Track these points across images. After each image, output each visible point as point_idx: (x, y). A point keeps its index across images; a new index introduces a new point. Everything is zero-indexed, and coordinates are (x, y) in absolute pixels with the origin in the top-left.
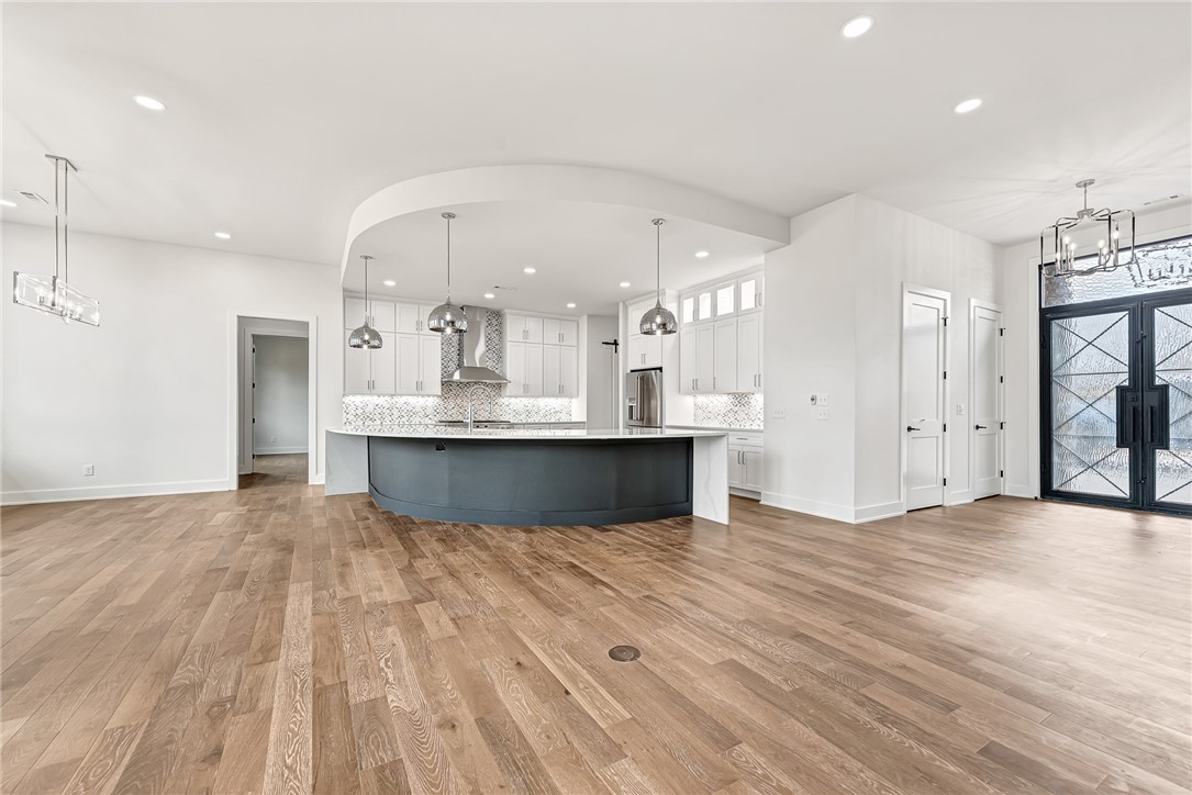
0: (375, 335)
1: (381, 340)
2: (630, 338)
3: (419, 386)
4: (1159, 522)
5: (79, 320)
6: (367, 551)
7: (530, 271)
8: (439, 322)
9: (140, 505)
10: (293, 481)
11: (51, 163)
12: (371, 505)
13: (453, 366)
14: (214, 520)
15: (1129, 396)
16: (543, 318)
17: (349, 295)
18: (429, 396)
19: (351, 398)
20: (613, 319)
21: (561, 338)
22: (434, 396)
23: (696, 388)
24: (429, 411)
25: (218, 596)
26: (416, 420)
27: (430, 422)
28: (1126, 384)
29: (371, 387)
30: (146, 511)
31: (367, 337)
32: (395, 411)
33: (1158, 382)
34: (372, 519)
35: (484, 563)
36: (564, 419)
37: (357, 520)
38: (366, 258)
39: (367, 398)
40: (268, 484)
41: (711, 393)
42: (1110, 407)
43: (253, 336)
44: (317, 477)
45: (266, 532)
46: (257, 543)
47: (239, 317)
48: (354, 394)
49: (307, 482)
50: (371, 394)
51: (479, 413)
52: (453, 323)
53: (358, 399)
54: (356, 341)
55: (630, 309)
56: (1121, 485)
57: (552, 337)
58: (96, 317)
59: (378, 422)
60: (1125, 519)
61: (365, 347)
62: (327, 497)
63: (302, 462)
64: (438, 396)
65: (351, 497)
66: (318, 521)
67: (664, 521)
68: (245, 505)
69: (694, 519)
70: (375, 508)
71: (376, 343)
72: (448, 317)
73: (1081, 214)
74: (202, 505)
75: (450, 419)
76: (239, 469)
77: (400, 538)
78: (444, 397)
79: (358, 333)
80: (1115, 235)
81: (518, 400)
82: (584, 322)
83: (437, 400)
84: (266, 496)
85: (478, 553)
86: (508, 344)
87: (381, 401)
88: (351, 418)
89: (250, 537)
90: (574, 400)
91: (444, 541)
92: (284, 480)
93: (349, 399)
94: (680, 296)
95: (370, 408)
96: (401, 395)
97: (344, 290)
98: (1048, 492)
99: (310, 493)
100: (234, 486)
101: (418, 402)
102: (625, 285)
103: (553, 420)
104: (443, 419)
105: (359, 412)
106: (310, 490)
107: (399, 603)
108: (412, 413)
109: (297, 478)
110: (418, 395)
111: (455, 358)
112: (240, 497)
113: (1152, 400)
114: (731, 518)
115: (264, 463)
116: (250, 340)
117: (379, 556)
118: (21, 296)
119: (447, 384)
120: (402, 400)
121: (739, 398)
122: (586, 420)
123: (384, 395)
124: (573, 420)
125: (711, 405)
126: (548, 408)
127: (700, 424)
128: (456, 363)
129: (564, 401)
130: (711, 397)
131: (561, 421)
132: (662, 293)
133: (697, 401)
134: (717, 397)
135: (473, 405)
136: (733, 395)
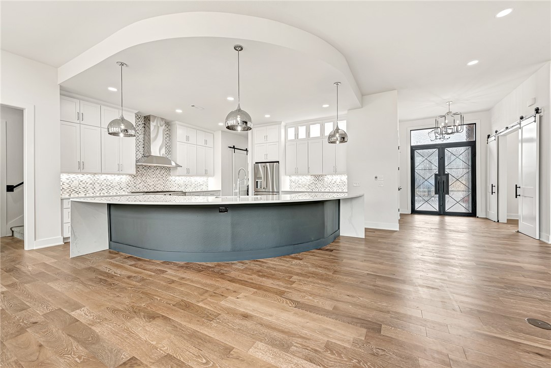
3: (120, 167)
4: (448, 219)
7: (231, 99)
13: (140, 155)
15: (439, 177)
16: (197, 130)
18: (123, 174)
21: (206, 142)
23: (297, 173)
24: (123, 185)
27: (124, 193)
28: (437, 173)
29: (81, 168)
32: (97, 186)
33: (446, 173)
41: (306, 175)
42: (433, 182)
48: (67, 173)
55: (255, 130)
56: (436, 208)
57: (201, 141)
60: (436, 219)
64: (130, 175)
73: (448, 113)
75: (138, 191)
80: (447, 121)
81: (180, 178)
83: (129, 178)
86: (178, 143)
87: (86, 178)
90: (211, 178)
93: (64, 177)
94: (286, 126)
98: (414, 211)
101: (115, 179)
102: (267, 116)
103: (199, 190)
104: (133, 191)
108: (110, 186)
110: (115, 174)
111: (141, 150)
113: (444, 178)
120: (103, 177)
121: (318, 177)
122: (221, 189)
123: (87, 173)
124: (209, 190)
125: (300, 181)
126: (197, 183)
127: (293, 190)
128: (142, 153)
129: (204, 179)
130: (300, 177)
131: (203, 190)
132: (280, 123)
133: (292, 178)
134: (306, 177)
135: (153, 181)
136: (315, 176)
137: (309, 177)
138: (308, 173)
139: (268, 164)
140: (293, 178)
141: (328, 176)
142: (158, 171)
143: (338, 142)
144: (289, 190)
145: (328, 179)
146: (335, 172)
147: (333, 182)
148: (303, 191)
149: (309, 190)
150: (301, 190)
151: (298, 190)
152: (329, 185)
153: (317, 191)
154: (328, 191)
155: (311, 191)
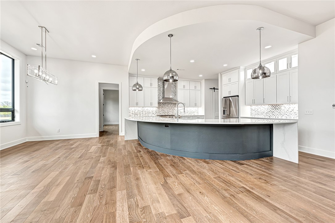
0: (140, 86)
1: (142, 88)
2: (223, 86)
3: (151, 104)
5: (51, 83)
6: (145, 170)
7: (192, 61)
8: (168, 77)
9: (71, 142)
10: (115, 134)
11: (40, 29)
12: (140, 145)
13: (161, 98)
14: (91, 150)
16: (190, 81)
17: (131, 75)
19: (131, 108)
20: (216, 80)
21: (195, 87)
22: (155, 107)
23: (254, 103)
24: (154, 112)
25: (87, 197)
26: (150, 115)
27: (154, 116)
29: (137, 104)
30: (72, 145)
31: (138, 87)
32: (144, 112)
34: (142, 152)
35: (200, 184)
36: (196, 114)
37: (137, 152)
38: (137, 60)
39: (136, 108)
40: (108, 135)
41: (261, 105)
43: (103, 90)
44: (122, 133)
45: (107, 156)
46: (104, 162)
47: (99, 83)
48: (132, 107)
49: (119, 135)
50: (137, 107)
51: (169, 112)
52: (173, 77)
53: (133, 109)
54: (134, 88)
55: (223, 75)
57: (192, 87)
58: (56, 82)
59: (139, 116)
61: (137, 90)
62: (125, 141)
63: (117, 127)
64: (157, 107)
65: (133, 141)
66: (124, 152)
67: (262, 159)
68: (101, 143)
69: (273, 158)
70: (142, 147)
71: (140, 89)
72: (171, 75)
74: (88, 143)
75: (160, 115)
76: (100, 130)
77: (155, 163)
78: (158, 108)
79: (135, 85)
82: (203, 82)
83: (156, 109)
84: (107, 140)
85: (192, 175)
86: (179, 90)
87: (140, 109)
88: (131, 114)
89: (102, 159)
90: (199, 108)
91: (173, 166)
92: (112, 134)
93: (130, 108)
94: (245, 69)
95: (137, 111)
96: (146, 107)
97: (129, 74)
99: (119, 139)
100: (98, 136)
101: (150, 109)
102: (225, 65)
103: (192, 115)
104: (158, 115)
105: (133, 112)
106: (120, 138)
107: (171, 215)
109: (116, 133)
110: (151, 107)
111: (162, 95)
112: (100, 139)
114: (299, 160)
115: (106, 127)
116: (102, 91)
117: (150, 173)
118: (29, 73)
119: (159, 103)
120: (146, 108)
121: (276, 106)
122: (204, 115)
123: (141, 107)
124: (199, 115)
125: (259, 109)
126: (191, 111)
127: (253, 117)
128: (162, 96)
129: (196, 108)
130: (259, 106)
131: (195, 115)
132: (238, 68)
133: (252, 108)
134: (264, 106)
135: (167, 110)
136: (272, 105)
137: (267, 107)
138: (264, 103)
139: (230, 98)
140: (254, 107)
141: (285, 105)
142: (170, 105)
143: (261, 77)
144: (250, 116)
145: (285, 108)
146: (290, 101)
147: (290, 110)
148: (262, 117)
149: (267, 117)
150: (260, 117)
151: (257, 117)
152: (286, 113)
153: (274, 118)
154: (285, 118)
155: (269, 117)
